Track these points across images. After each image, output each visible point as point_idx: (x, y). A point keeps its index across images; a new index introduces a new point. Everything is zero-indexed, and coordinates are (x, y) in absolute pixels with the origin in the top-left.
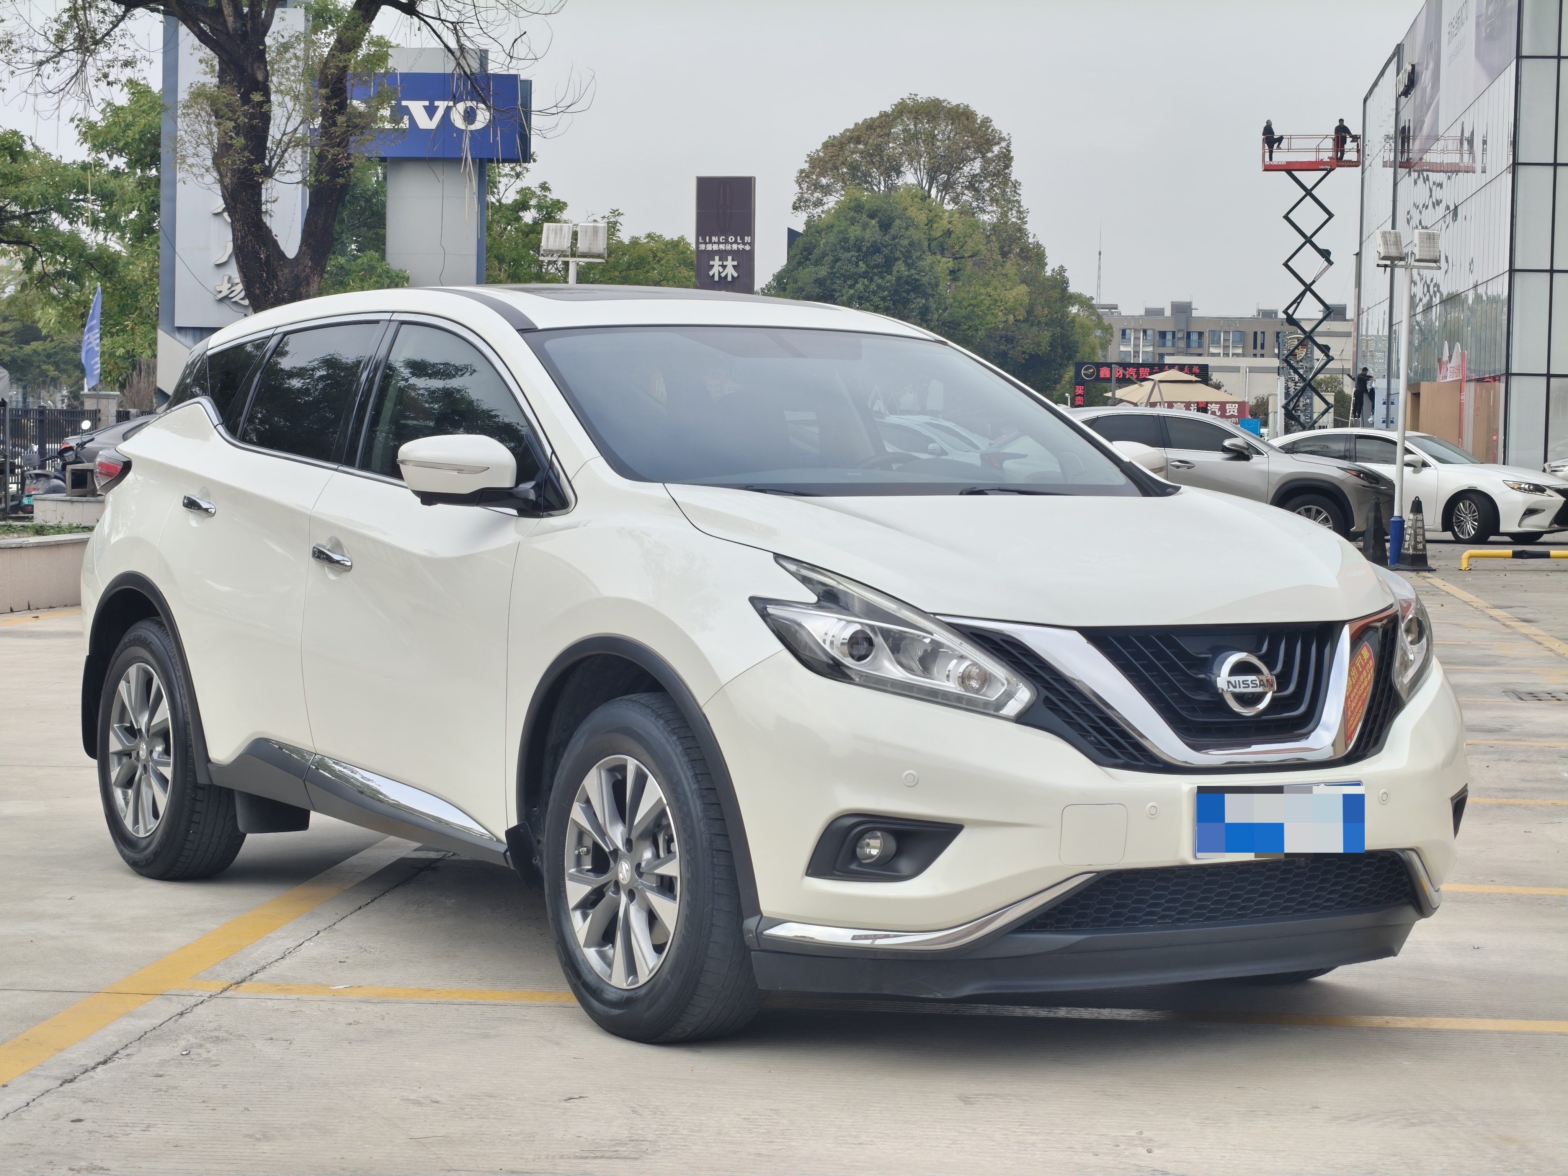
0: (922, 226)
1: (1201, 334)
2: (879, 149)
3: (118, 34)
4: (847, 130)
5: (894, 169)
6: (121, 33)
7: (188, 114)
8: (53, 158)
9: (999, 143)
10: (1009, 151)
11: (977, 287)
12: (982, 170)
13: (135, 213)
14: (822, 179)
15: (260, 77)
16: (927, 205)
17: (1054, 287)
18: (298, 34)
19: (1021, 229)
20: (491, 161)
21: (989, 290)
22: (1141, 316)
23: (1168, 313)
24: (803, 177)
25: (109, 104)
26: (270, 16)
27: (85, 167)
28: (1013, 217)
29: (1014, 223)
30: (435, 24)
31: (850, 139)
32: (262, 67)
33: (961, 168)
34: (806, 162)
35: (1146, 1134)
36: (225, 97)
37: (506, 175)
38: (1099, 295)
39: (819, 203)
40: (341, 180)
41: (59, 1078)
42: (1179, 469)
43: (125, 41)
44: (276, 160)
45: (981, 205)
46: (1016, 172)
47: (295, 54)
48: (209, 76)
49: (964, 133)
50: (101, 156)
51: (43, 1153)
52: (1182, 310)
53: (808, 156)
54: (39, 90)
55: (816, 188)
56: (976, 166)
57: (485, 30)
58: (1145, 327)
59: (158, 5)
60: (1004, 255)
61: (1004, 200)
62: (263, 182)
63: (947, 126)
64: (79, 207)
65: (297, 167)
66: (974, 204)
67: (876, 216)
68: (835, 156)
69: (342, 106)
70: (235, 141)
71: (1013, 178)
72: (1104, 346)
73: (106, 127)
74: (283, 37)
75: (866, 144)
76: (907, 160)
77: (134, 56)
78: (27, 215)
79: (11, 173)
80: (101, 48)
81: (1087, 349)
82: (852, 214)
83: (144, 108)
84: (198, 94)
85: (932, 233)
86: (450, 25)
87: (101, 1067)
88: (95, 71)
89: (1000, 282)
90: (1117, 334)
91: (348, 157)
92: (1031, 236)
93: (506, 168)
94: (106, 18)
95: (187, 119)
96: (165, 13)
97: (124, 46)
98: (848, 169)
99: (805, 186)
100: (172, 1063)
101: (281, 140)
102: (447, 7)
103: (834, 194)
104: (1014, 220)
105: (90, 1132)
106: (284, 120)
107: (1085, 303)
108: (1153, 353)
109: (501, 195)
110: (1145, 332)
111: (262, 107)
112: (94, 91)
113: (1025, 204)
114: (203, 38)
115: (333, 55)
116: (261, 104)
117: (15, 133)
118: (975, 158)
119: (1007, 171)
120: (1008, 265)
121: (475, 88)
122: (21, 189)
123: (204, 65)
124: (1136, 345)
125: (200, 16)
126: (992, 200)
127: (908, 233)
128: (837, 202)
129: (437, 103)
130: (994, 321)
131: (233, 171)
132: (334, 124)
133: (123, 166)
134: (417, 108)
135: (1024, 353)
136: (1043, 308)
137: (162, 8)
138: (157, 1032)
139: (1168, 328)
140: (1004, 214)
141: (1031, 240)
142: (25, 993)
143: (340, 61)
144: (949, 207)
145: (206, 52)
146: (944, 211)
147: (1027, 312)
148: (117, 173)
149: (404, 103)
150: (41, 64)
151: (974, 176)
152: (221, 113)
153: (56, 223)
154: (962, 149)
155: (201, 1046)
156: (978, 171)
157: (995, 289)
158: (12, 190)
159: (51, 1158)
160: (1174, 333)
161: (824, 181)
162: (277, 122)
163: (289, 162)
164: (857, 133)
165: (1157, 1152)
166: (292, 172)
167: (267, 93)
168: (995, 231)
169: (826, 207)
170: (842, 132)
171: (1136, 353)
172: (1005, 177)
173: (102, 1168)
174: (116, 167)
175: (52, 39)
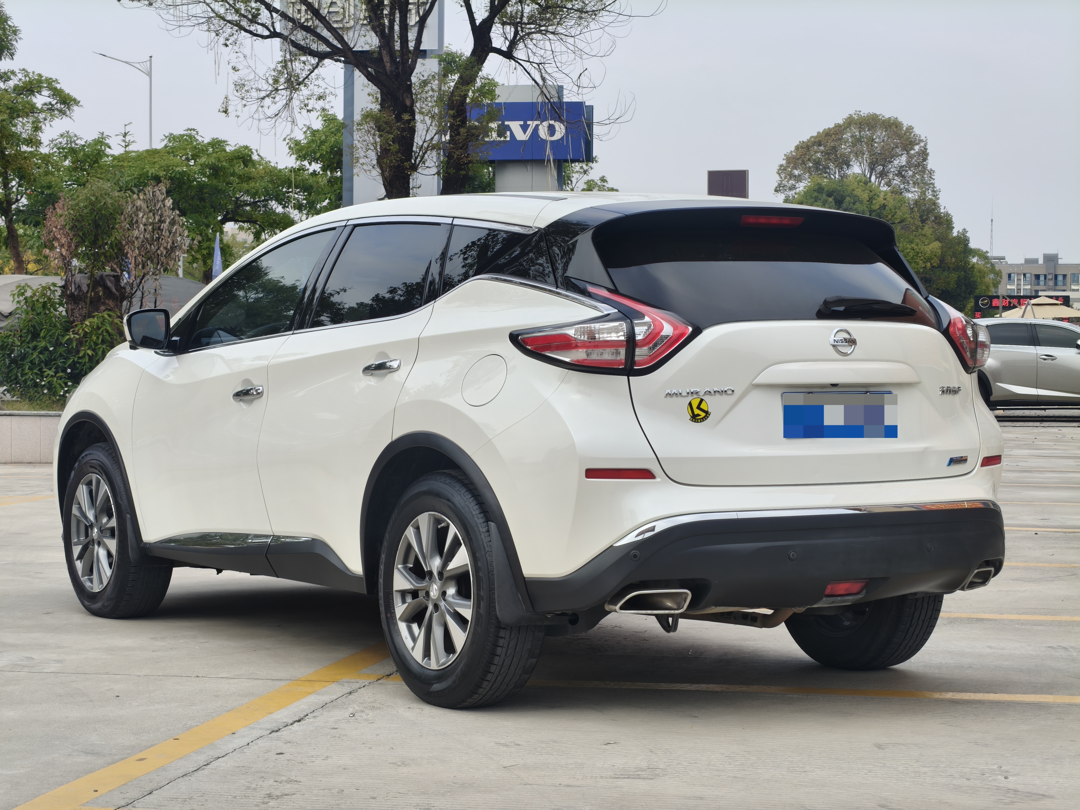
0: (865, 201)
1: (1065, 276)
2: (834, 149)
3: (313, 78)
4: (812, 137)
5: (845, 163)
6: (316, 77)
7: (360, 129)
8: (272, 164)
9: (918, 144)
10: (926, 149)
11: (905, 244)
12: (907, 162)
13: (327, 201)
14: (795, 171)
15: (408, 103)
16: (868, 188)
17: (959, 243)
18: (433, 74)
19: (935, 204)
20: (566, 161)
21: (913, 245)
22: (1022, 264)
23: (1041, 261)
24: (782, 169)
25: (309, 128)
26: (415, 63)
27: (293, 170)
28: (929, 195)
29: (931, 199)
30: (526, 65)
31: (814, 143)
32: (409, 96)
33: (892, 162)
34: (784, 159)
35: (1004, 768)
36: (385, 117)
37: (577, 172)
38: (991, 249)
39: (793, 188)
40: (463, 172)
41: (269, 730)
42: (1046, 361)
43: (320, 82)
44: (419, 159)
45: (906, 187)
46: (931, 164)
47: (432, 87)
48: (374, 104)
49: (894, 137)
50: (303, 163)
51: (257, 772)
52: (1051, 259)
53: (785, 155)
54: (262, 116)
55: (791, 178)
56: (903, 160)
57: (560, 69)
58: (1025, 272)
59: (340, 56)
60: (923, 221)
61: (923, 183)
62: (410, 174)
63: (882, 133)
64: (289, 196)
65: (433, 164)
66: (902, 186)
67: (832, 195)
68: (804, 155)
69: (464, 122)
70: (392, 148)
71: (929, 168)
72: (996, 285)
73: (307, 143)
74: (423, 76)
75: (825, 147)
76: (854, 156)
77: (325, 92)
78: (255, 203)
79: (244, 174)
80: (302, 87)
81: (984, 287)
82: (816, 194)
83: (332, 130)
84: (367, 116)
85: (873, 207)
86: (535, 65)
87: (296, 724)
88: (299, 102)
89: (920, 240)
90: (1005, 277)
91: (467, 157)
92: (942, 208)
93: (577, 166)
94: (306, 67)
95: (360, 132)
96: (344, 62)
97: (318, 86)
98: (814, 164)
99: (783, 176)
100: (343, 721)
101: (422, 145)
102: (534, 54)
103: (804, 181)
104: (930, 197)
105: (288, 760)
106: (424, 132)
107: (983, 255)
108: (1031, 290)
109: (574, 185)
110: (1025, 275)
111: (409, 124)
112: (298, 116)
113: (938, 185)
114: (370, 78)
115: (457, 87)
116: (409, 121)
117: (246, 147)
118: (902, 154)
119: (924, 163)
120: (926, 228)
121: (554, 108)
122: (251, 185)
123: (371, 97)
124: (1019, 285)
125: (368, 63)
126: (914, 183)
127: (855, 207)
128: (805, 186)
129: (529, 123)
130: (916, 267)
131: (390, 167)
132: (458, 134)
133: (319, 170)
134: (515, 126)
135: (938, 289)
136: (951, 258)
137: (343, 59)
138: (334, 703)
139: (1041, 272)
140: (923, 193)
141: (942, 211)
142: (248, 680)
143: (462, 91)
144: (884, 188)
145: (373, 88)
146: (880, 192)
147: (940, 261)
148: (314, 173)
149: (506, 123)
150: (263, 98)
151: (902, 167)
152: (382, 128)
153: (274, 207)
154: (893, 149)
155: (362, 711)
156: (904, 163)
157: (917, 245)
158: (245, 186)
159: (263, 775)
160: (1045, 276)
161: (796, 172)
162: (420, 133)
163: (428, 160)
164: (818, 139)
165: (1011, 778)
166: (430, 167)
167: (413, 114)
168: (917, 205)
169: (798, 190)
170: (808, 138)
171: (1019, 290)
172: (923, 167)
173: (296, 781)
174: (314, 171)
175: (271, 81)
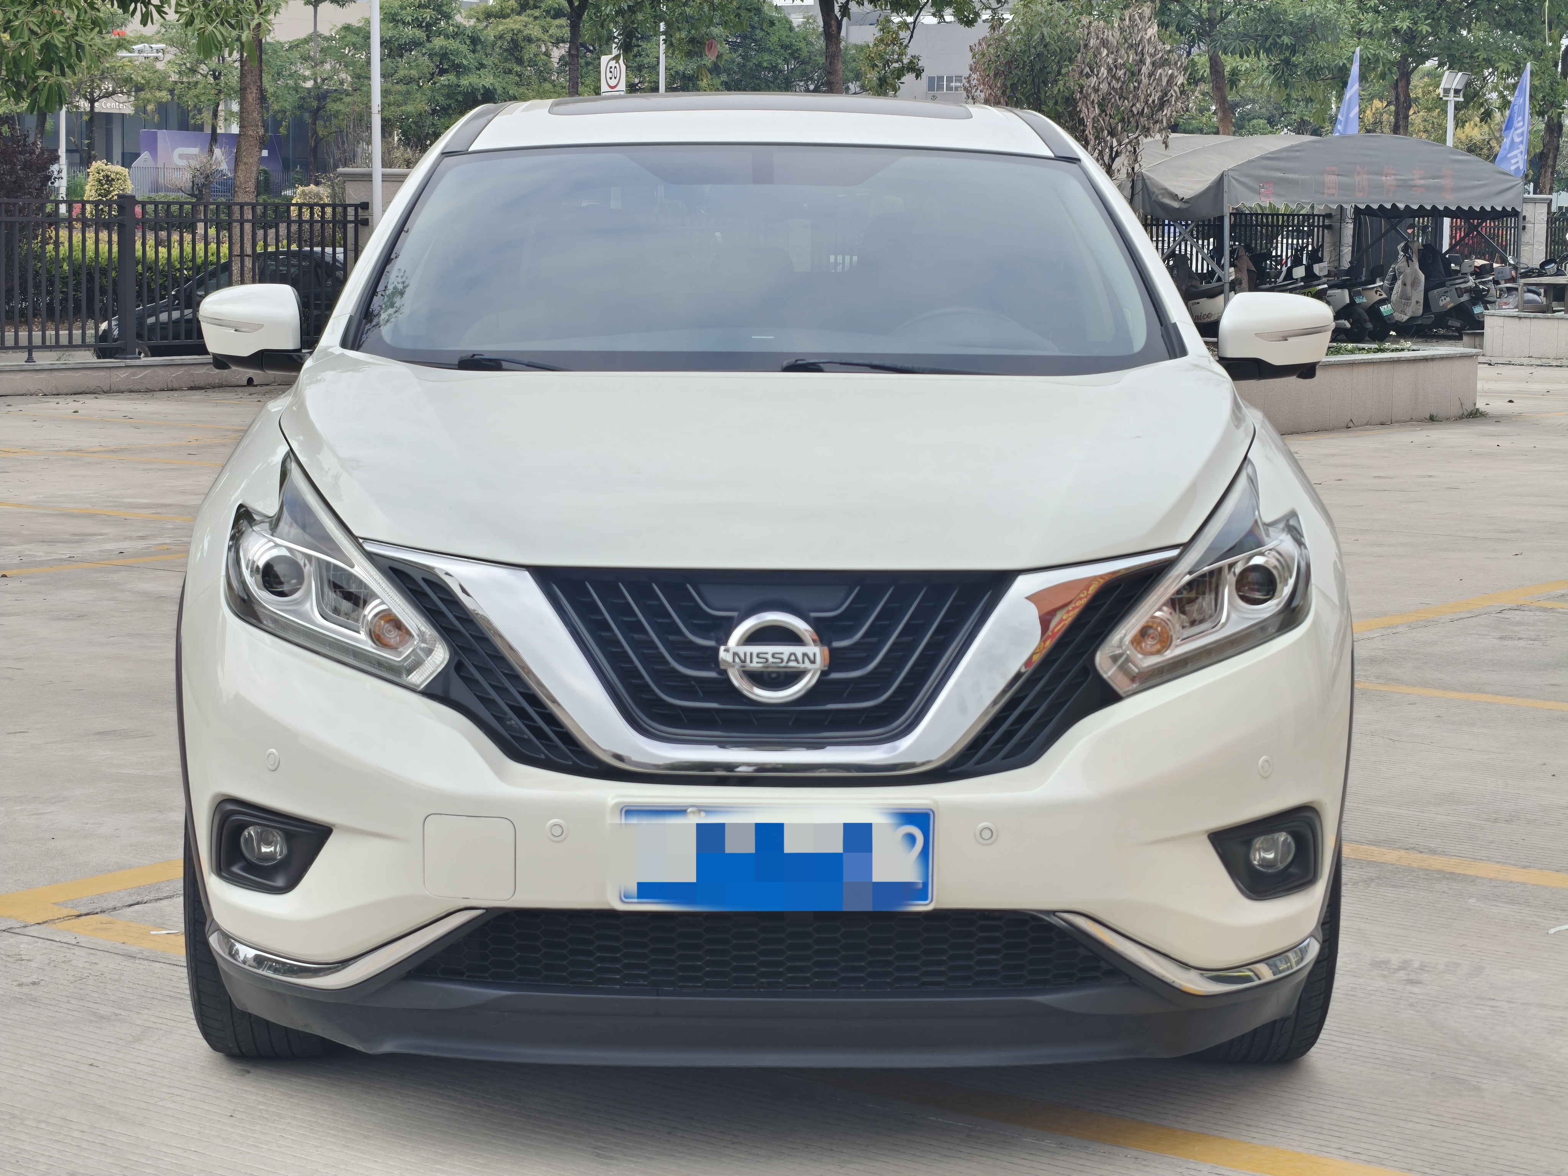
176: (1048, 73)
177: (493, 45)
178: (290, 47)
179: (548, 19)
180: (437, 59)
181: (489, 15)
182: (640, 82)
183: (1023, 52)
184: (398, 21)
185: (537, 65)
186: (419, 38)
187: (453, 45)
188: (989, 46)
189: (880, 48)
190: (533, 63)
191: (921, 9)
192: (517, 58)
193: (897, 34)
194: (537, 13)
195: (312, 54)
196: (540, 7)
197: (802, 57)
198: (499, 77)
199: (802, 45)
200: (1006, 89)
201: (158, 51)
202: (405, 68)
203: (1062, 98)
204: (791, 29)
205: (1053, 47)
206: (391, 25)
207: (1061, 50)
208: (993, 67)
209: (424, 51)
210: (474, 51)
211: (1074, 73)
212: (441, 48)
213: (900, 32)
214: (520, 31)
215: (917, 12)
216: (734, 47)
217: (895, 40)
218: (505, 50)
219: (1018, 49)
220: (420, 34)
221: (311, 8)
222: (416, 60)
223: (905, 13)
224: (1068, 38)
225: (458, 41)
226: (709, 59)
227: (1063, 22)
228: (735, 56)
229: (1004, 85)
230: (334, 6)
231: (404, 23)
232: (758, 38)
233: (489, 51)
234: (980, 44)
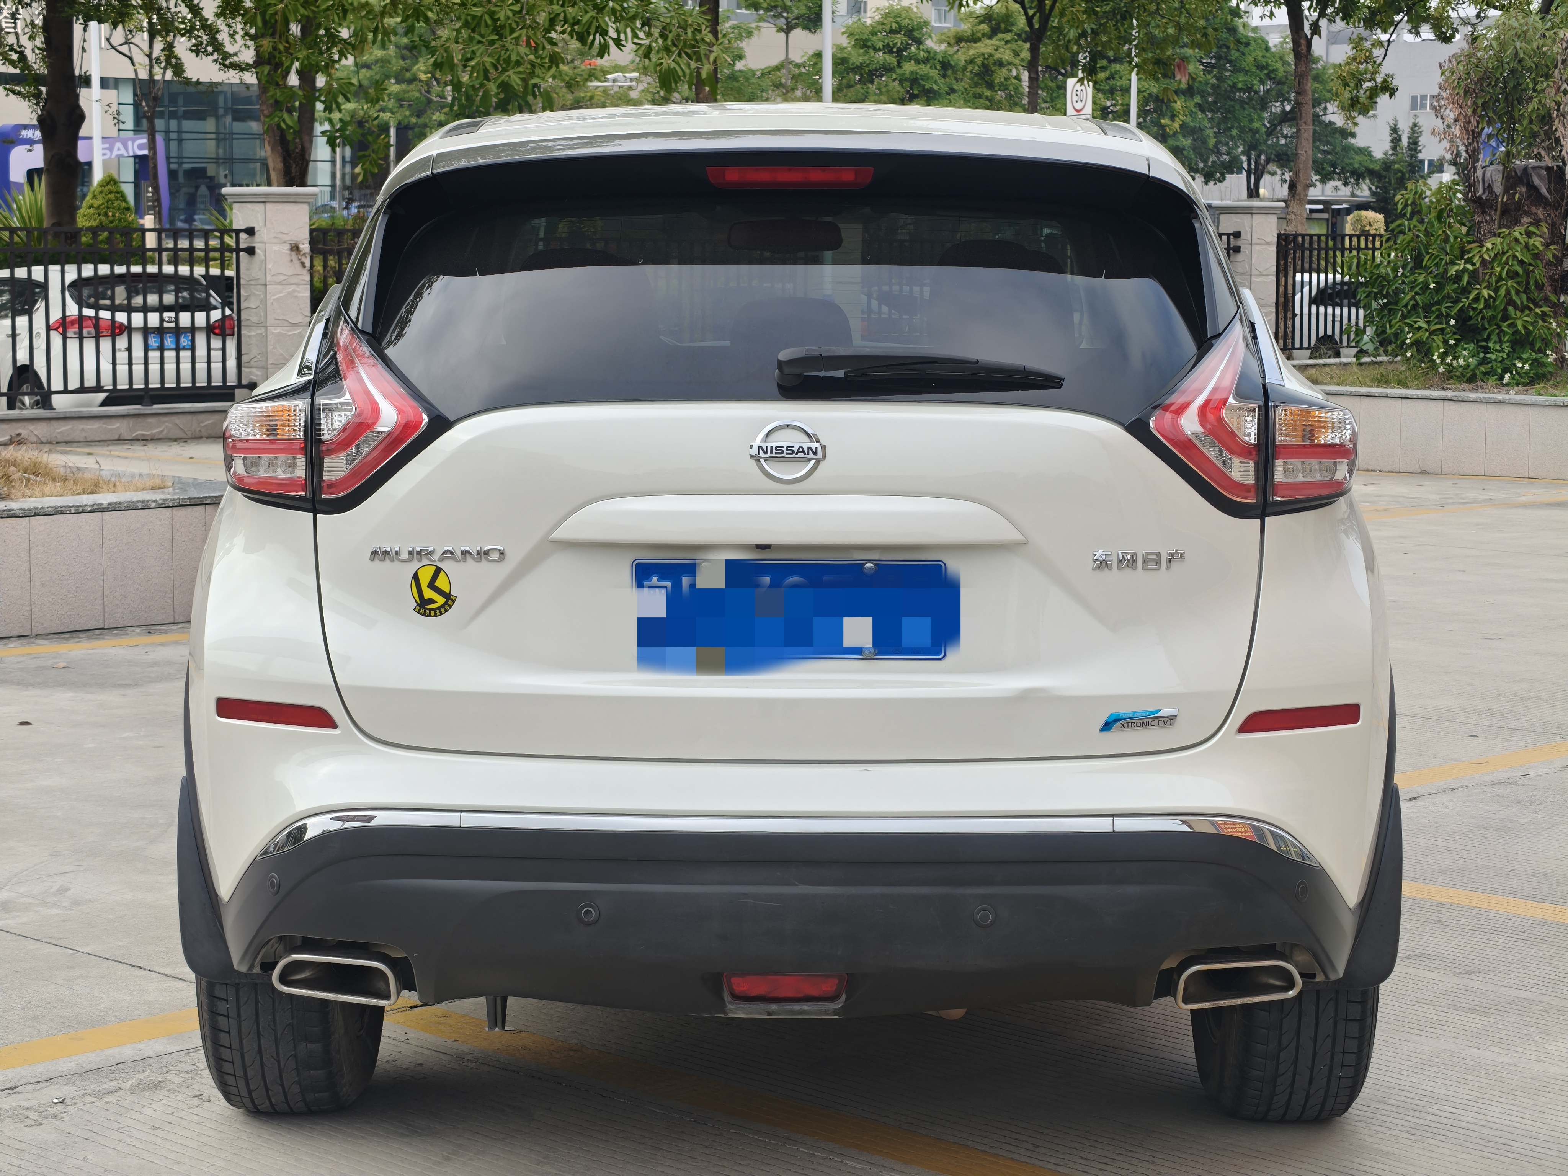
176: (1522, 90)
177: (964, 69)
178: (762, 74)
179: (1020, 43)
180: (907, 84)
181: (960, 39)
182: (1112, 105)
183: (1496, 69)
184: (868, 47)
185: (1007, 89)
186: (889, 64)
187: (924, 69)
188: (1459, 63)
189: (1352, 67)
190: (1004, 87)
191: (1396, 26)
192: (987, 82)
193: (1371, 52)
194: (1008, 36)
195: (783, 81)
196: (1011, 31)
197: (1278, 77)
198: (969, 101)
199: (1279, 65)
200: (1478, 107)
201: (631, 80)
202: (876, 94)
203: (1538, 116)
204: (1267, 49)
205: (1529, 63)
206: (862, 51)
207: (1536, 66)
208: (1463, 84)
209: (894, 76)
210: (944, 76)
211: (1550, 90)
212: (912, 73)
213: (1374, 50)
214: (991, 55)
215: (1392, 29)
216: (1209, 68)
217: (1369, 59)
218: (976, 75)
219: (1490, 66)
220: (892, 60)
221: (783, 35)
222: (886, 86)
223: (1379, 31)
224: (1544, 53)
225: (929, 66)
226: (1182, 80)
227: (1538, 35)
228: (1209, 77)
229: (1474, 103)
230: (806, 33)
231: (875, 49)
232: (1233, 58)
233: (959, 75)
234: (1450, 61)
